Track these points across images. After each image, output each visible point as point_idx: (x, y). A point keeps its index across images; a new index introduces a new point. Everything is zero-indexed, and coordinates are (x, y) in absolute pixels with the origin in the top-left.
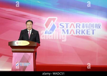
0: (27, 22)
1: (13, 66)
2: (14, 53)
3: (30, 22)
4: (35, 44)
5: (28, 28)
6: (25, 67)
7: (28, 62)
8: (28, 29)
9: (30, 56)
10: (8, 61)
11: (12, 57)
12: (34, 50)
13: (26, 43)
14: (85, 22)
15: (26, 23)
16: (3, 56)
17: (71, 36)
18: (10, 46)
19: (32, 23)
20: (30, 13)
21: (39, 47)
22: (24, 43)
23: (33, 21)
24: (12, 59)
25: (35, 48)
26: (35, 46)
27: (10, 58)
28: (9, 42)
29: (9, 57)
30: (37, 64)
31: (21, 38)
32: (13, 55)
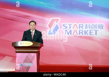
0: (31, 22)
2: (17, 54)
4: (39, 45)
6: (29, 67)
7: (31, 62)
10: (11, 61)
11: (16, 57)
12: (37, 50)
13: (29, 44)
14: (88, 23)
15: (29, 24)
16: (6, 57)
17: (74, 36)
18: (14, 47)
20: (33, 14)
21: (42, 47)
22: (27, 44)
24: (16, 59)
25: (39, 48)
27: (13, 59)
28: (12, 43)
30: (40, 64)
31: (25, 39)
32: (17, 56)
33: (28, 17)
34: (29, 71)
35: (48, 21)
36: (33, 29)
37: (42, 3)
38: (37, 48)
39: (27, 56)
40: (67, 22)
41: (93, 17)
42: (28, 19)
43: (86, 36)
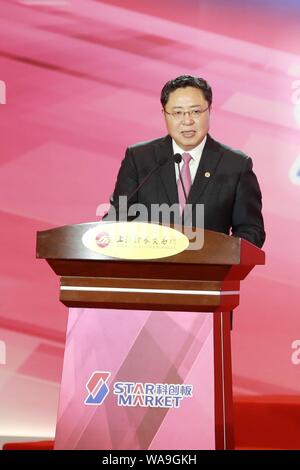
0: (171, 89)
1: (70, 405)
2: (74, 312)
3: (189, 89)
4: (231, 251)
5: (176, 134)
6: (156, 416)
7: (173, 377)
8: (178, 143)
9: (191, 337)
10: (28, 368)
11: (62, 338)
12: (218, 293)
13: (164, 242)
15: (164, 101)
18: (51, 262)
19: (208, 94)
20: (196, 25)
22: (146, 241)
23: (210, 84)
24: (61, 353)
25: (230, 275)
26: (229, 266)
27: (41, 348)
29: (36, 341)
30: (237, 390)
36: (193, 141)
38: (221, 278)
39: (145, 335)
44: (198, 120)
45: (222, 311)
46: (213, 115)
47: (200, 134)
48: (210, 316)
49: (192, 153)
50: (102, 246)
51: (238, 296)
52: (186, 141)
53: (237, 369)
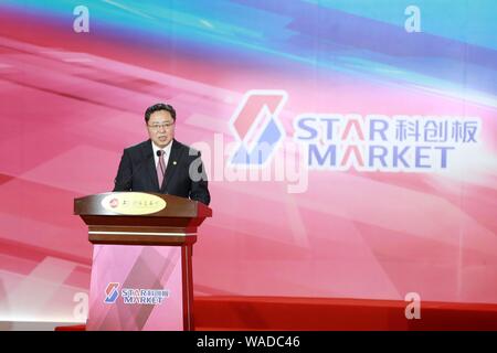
0: (151, 111)
2: (97, 247)
4: (190, 208)
6: (147, 310)
7: (157, 285)
8: (156, 143)
9: (168, 262)
11: (90, 263)
12: (184, 235)
13: (151, 203)
15: (147, 119)
16: (48, 260)
17: (347, 172)
18: (83, 217)
21: (207, 220)
22: (140, 203)
24: (90, 272)
25: (191, 224)
26: (190, 219)
27: (78, 269)
28: (75, 200)
29: (74, 265)
30: (196, 293)
32: (94, 256)
33: (147, 88)
34: (149, 327)
35: (235, 105)
36: (165, 143)
37: (206, 23)
38: (186, 226)
39: (140, 260)
40: (318, 111)
41: (432, 90)
42: (146, 92)
43: (401, 173)
44: (168, 130)
45: (187, 245)
46: (177, 127)
47: (169, 138)
48: (179, 248)
49: (165, 149)
50: (113, 207)
51: (196, 237)
52: (161, 143)
53: (196, 279)
